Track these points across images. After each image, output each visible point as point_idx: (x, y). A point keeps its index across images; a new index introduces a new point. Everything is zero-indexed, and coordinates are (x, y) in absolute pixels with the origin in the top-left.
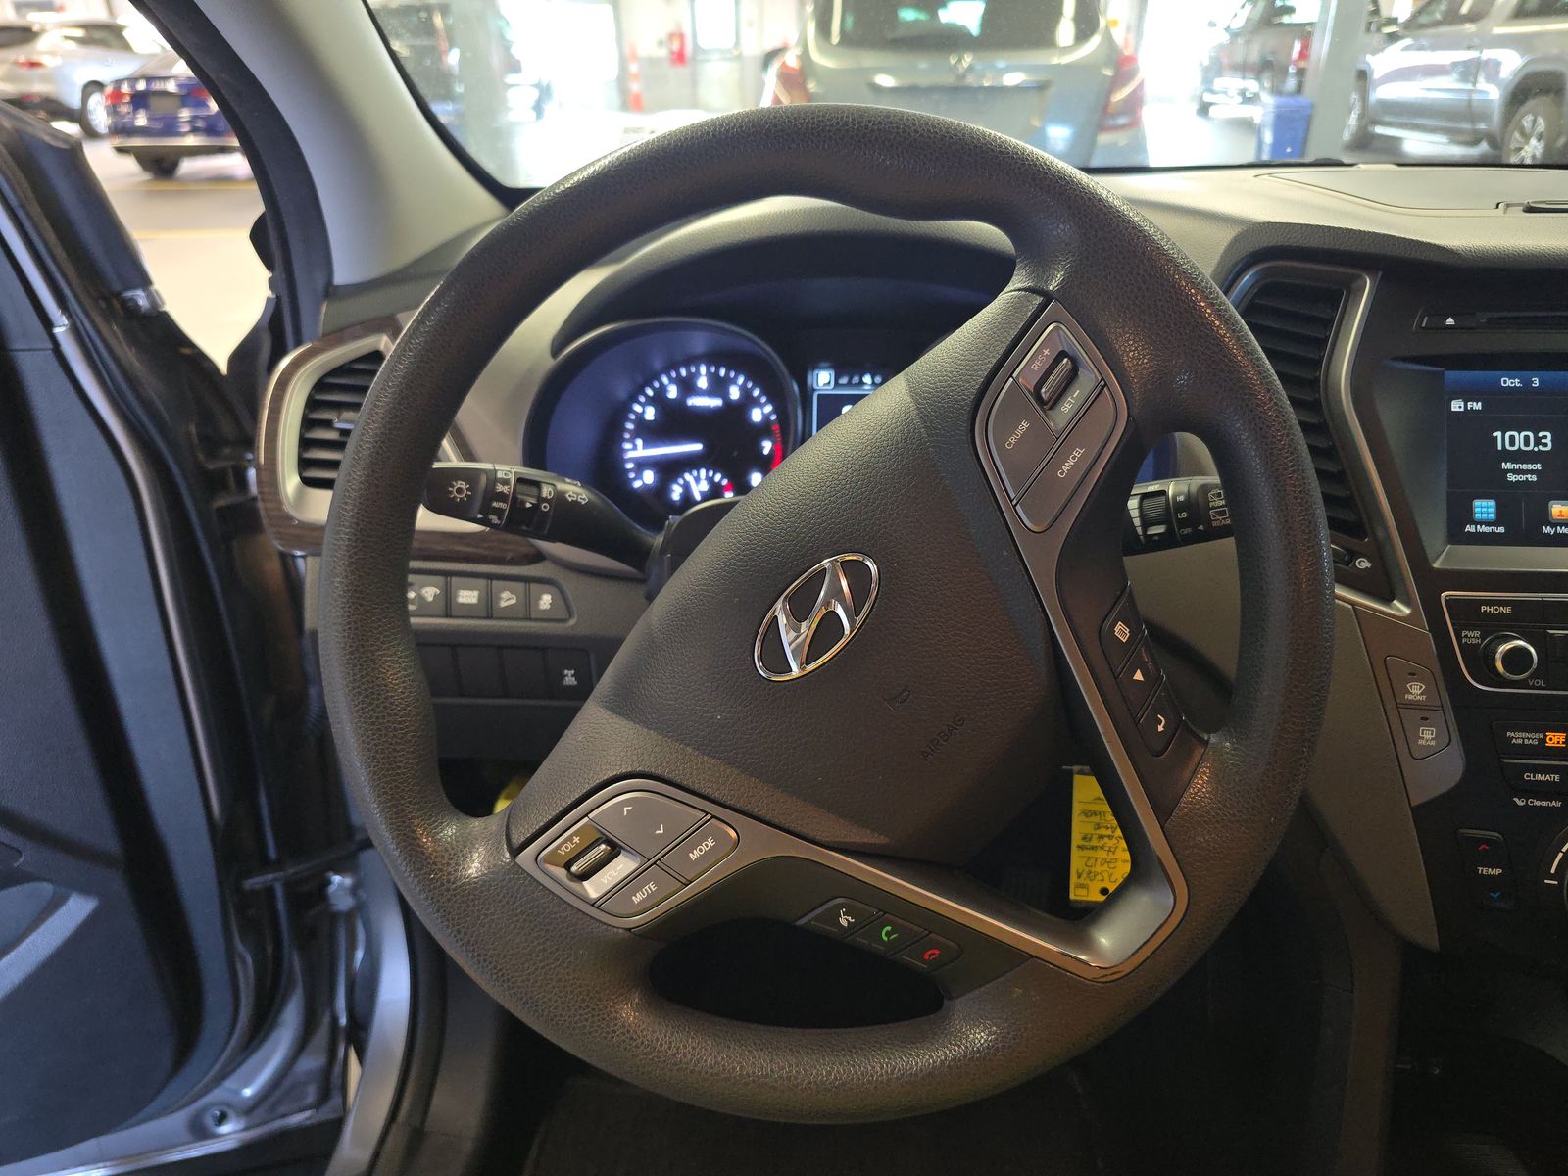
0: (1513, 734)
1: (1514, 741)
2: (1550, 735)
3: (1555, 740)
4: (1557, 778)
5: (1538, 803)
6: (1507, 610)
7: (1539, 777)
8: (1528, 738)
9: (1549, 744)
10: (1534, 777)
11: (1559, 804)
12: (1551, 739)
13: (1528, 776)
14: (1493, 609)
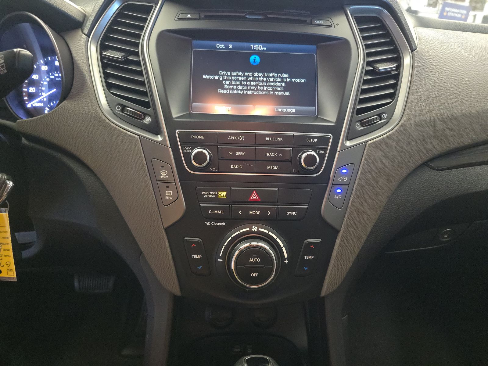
0: (204, 193)
1: (205, 196)
2: (220, 193)
3: (222, 195)
4: (222, 212)
5: (215, 224)
6: (202, 137)
7: (215, 212)
8: (211, 195)
9: (220, 197)
10: (213, 212)
11: (224, 224)
12: (220, 195)
13: (210, 212)
14: (196, 137)
